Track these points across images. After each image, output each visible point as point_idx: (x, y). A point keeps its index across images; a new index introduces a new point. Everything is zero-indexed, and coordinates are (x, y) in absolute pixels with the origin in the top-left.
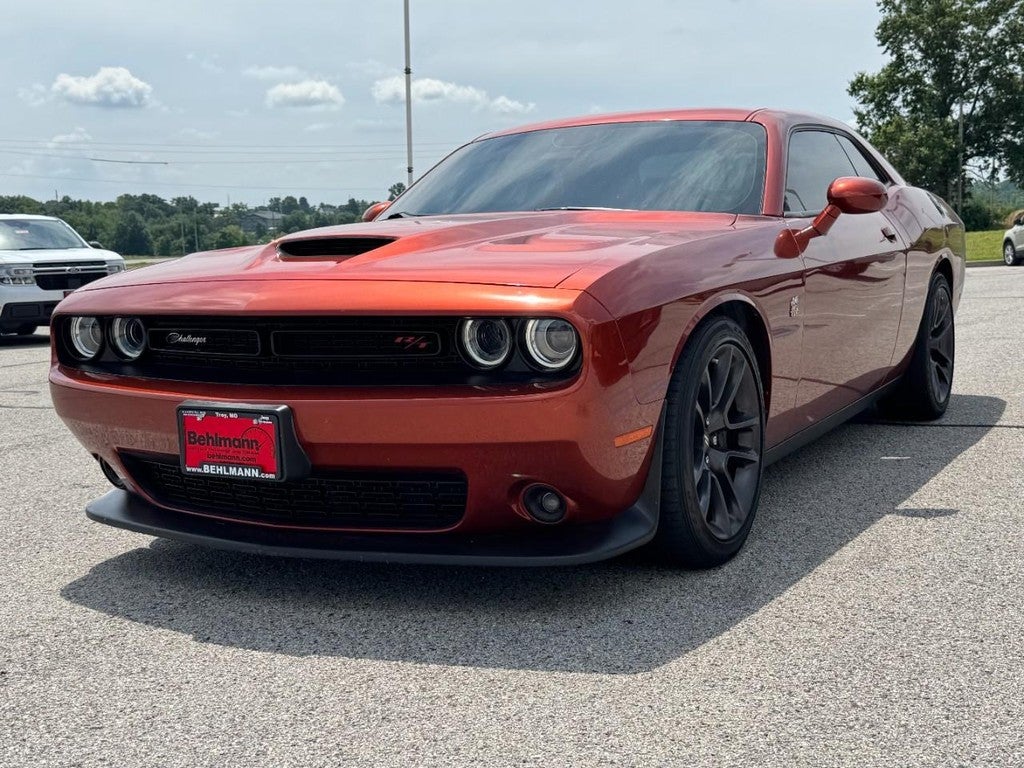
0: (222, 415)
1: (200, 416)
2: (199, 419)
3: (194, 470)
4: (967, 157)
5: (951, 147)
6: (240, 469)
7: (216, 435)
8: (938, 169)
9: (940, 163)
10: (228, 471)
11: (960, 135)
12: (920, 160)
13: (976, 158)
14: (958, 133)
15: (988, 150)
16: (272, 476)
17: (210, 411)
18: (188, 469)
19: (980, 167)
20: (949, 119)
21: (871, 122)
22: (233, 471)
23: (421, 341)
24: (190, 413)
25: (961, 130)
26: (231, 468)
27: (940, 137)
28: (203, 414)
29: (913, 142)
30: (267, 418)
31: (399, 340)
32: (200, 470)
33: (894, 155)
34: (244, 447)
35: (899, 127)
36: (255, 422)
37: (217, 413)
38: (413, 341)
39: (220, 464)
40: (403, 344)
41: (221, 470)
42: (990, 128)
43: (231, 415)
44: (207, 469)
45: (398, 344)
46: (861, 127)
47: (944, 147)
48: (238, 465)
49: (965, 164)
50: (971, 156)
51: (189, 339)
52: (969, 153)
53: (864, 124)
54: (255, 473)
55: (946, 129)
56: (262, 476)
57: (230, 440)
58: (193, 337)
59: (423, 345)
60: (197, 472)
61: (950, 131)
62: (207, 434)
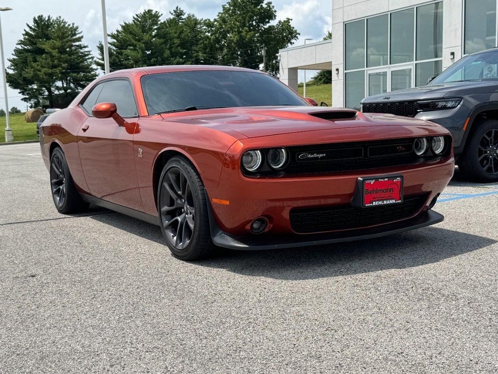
0: (381, 180)
1: (372, 182)
2: (372, 183)
3: (369, 205)
6: (388, 201)
7: (377, 189)
10: (383, 202)
16: (400, 201)
17: (377, 179)
18: (367, 205)
22: (385, 202)
24: (368, 182)
28: (374, 181)
30: (399, 178)
32: (371, 205)
34: (387, 192)
36: (395, 181)
37: (379, 180)
39: (379, 200)
41: (380, 203)
43: (385, 179)
44: (374, 204)
48: (387, 199)
51: (315, 155)
54: (394, 201)
56: (396, 202)
57: (382, 190)
58: (317, 154)
60: (370, 206)
62: (373, 189)
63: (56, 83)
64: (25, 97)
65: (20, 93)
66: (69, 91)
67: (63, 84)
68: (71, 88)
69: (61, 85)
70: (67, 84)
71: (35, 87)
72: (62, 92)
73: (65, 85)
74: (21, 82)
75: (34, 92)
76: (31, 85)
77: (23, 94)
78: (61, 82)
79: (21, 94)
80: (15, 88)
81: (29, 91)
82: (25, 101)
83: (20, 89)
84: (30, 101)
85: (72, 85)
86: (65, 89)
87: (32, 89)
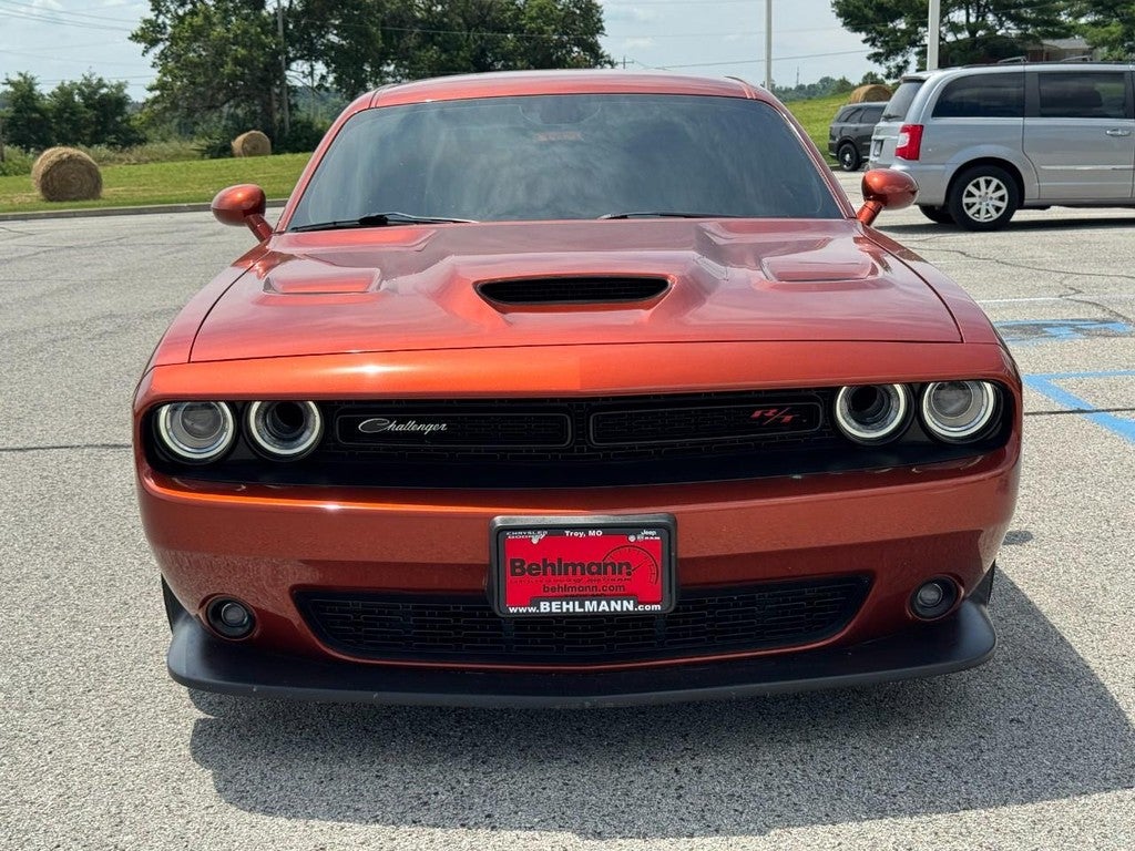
0: (576, 534)
1: (537, 537)
3: (523, 610)
4: (289, 61)
5: (271, 48)
6: (604, 603)
7: (560, 560)
8: (259, 74)
9: (261, 66)
10: (582, 606)
11: (280, 33)
12: (237, 62)
13: (300, 62)
14: (277, 30)
15: (311, 54)
16: (657, 607)
17: (556, 529)
18: (512, 610)
19: (303, 72)
20: (264, 13)
21: (168, 11)
22: (590, 606)
23: (785, 414)
24: (520, 535)
25: (280, 27)
26: (587, 603)
27: (257, 34)
28: (543, 534)
29: (227, 39)
30: (653, 533)
31: (757, 414)
32: (532, 610)
33: (204, 53)
34: (605, 573)
35: (207, 18)
36: (632, 539)
37: (567, 532)
38: (775, 414)
39: (568, 598)
40: (762, 418)
41: (570, 606)
42: (312, 25)
43: (592, 533)
44: (544, 607)
45: (756, 419)
46: (157, 16)
47: (263, 46)
48: (599, 598)
49: (288, 68)
50: (293, 60)
51: (412, 426)
52: (291, 55)
53: (160, 12)
54: (629, 606)
55: (263, 24)
56: (640, 608)
57: (582, 565)
58: (418, 424)
59: (788, 418)
60: (527, 613)
61: (268, 27)
62: (545, 560)
63: (951, 15)
64: (876, 50)
65: (865, 41)
66: (981, 33)
67: (968, 15)
68: (985, 27)
69: (964, 19)
70: (977, 18)
71: (903, 26)
72: (965, 35)
73: (972, 20)
74: (870, 14)
75: (897, 40)
76: (892, 21)
77: (873, 44)
78: (963, 12)
79: (868, 45)
80: (857, 29)
81: (887, 36)
82: (876, 61)
83: (868, 32)
84: (887, 59)
85: (991, 18)
86: (972, 29)
87: (894, 31)
